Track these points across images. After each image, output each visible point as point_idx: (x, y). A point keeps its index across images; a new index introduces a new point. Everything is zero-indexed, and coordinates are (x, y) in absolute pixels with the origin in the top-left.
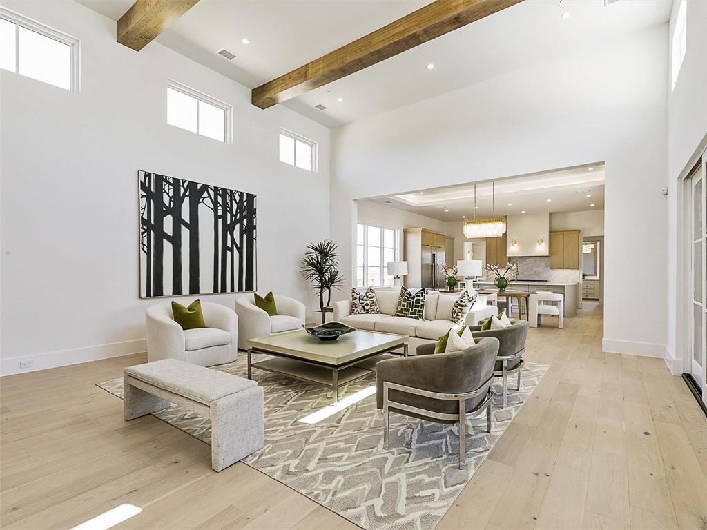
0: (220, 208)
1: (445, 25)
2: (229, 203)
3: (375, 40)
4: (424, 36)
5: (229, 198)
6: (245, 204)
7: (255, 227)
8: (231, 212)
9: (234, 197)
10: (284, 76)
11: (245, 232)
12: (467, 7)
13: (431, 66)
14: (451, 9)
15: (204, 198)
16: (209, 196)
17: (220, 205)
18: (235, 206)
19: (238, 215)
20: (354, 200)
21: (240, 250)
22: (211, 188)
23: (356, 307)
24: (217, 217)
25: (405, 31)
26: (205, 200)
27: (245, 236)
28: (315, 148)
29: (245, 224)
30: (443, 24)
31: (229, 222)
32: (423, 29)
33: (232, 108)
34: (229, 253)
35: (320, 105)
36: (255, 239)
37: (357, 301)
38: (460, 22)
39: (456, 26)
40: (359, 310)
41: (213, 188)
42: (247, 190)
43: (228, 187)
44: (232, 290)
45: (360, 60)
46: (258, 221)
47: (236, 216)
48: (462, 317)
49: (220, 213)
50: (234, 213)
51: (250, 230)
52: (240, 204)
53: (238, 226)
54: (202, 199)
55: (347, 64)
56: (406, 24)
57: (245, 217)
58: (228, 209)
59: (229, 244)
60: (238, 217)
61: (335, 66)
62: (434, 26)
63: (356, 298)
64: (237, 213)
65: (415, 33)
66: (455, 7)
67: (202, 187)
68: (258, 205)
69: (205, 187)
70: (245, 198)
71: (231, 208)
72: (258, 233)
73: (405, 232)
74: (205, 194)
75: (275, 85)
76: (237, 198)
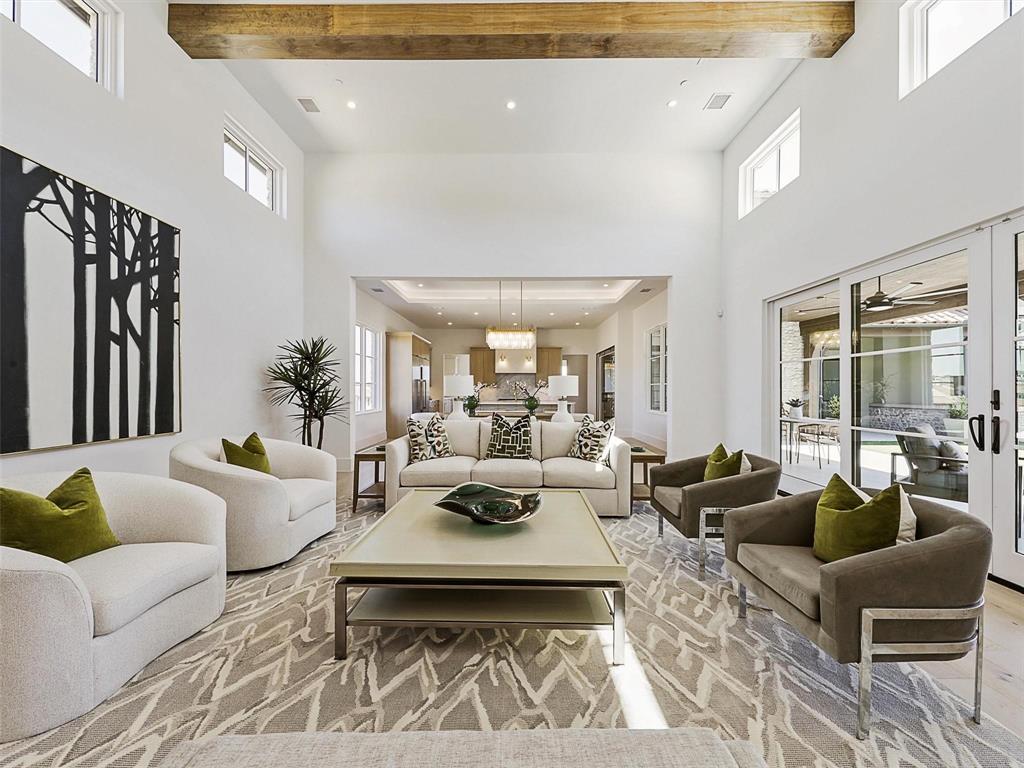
0: (90, 237)
1: (589, 44)
2: (115, 232)
3: (479, 18)
4: (556, 47)
5: (114, 221)
6: (155, 242)
7: (176, 297)
8: (120, 253)
9: (129, 221)
10: (269, 6)
11: (153, 304)
12: (627, 32)
13: (511, 105)
14: (604, 23)
15: (43, 202)
16: (59, 201)
17: (91, 231)
18: (130, 244)
19: (138, 263)
20: (352, 277)
21: (143, 343)
22: (64, 182)
23: (421, 450)
24: (81, 259)
25: (533, 25)
26: (46, 208)
27: (154, 314)
28: (281, 176)
29: (155, 286)
30: (587, 40)
31: (114, 275)
32: (562, 35)
33: (122, 16)
34: (115, 349)
35: (310, 102)
36: (177, 322)
37: (420, 439)
38: (606, 49)
39: (599, 52)
40: (427, 454)
41: (70, 183)
42: (160, 213)
43: (116, 193)
44: (124, 433)
45: (446, 40)
46: (183, 284)
47: (132, 265)
48: (600, 451)
49: (91, 249)
50: (128, 256)
51: (165, 301)
52: (143, 239)
53: (136, 289)
54: (34, 204)
55: (422, 38)
56: (535, 15)
57: (155, 271)
58: (113, 245)
59: (115, 327)
60: (138, 268)
61: (398, 32)
62: (576, 38)
63: (419, 435)
64: (135, 258)
65: (549, 35)
66: (610, 23)
67: (35, 171)
68: (183, 249)
69: (46, 176)
70: (154, 230)
71: (121, 243)
72: (183, 310)
73: (389, 336)
74: (47, 193)
75: (243, 16)
76: (137, 225)
